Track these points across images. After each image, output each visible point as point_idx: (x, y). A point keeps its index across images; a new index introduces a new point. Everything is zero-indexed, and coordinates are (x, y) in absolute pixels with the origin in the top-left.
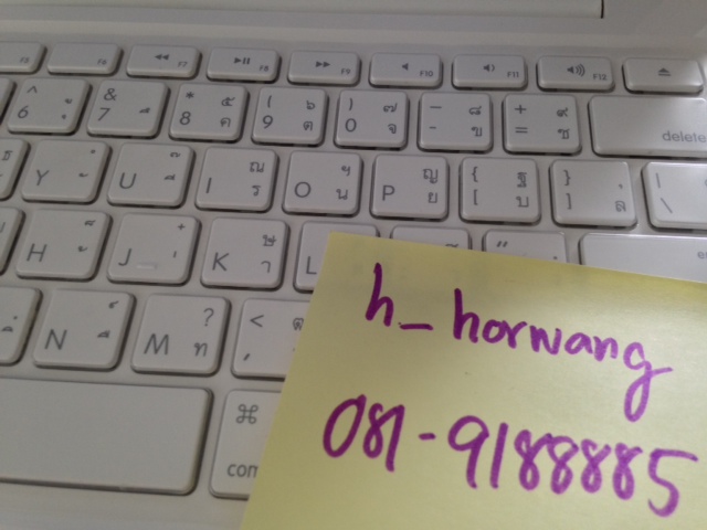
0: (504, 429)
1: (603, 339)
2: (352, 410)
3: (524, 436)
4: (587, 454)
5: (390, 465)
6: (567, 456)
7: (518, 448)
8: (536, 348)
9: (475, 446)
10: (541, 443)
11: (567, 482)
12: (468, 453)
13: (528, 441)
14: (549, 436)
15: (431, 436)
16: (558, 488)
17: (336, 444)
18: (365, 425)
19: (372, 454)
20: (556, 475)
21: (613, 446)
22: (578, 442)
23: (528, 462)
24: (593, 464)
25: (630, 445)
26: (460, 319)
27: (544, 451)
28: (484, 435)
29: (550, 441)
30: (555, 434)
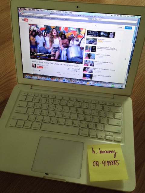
1: (112, 151)
2: (94, 162)
3: (107, 161)
5: (99, 166)
6: (111, 162)
8: (107, 153)
12: (104, 164)
15: (101, 163)
16: (110, 165)
17: (94, 165)
19: (97, 165)
21: (114, 161)
26: (100, 151)
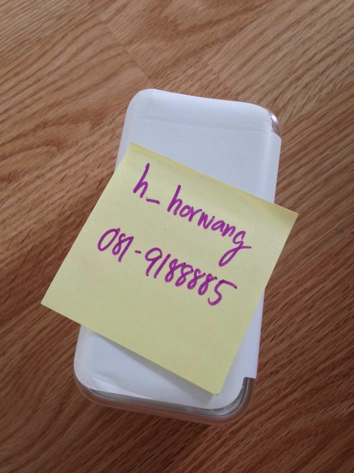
0: (169, 256)
1: (230, 226)
2: (113, 233)
4: (195, 274)
5: (120, 259)
6: (187, 273)
7: (170, 265)
8: (199, 224)
9: (154, 260)
10: (180, 265)
11: (182, 283)
12: (151, 262)
13: (175, 264)
14: (185, 263)
15: (140, 252)
16: (178, 284)
17: (103, 246)
18: (116, 241)
19: (115, 253)
20: (179, 279)
21: (207, 274)
22: (194, 269)
23: (172, 272)
24: (196, 279)
25: (214, 276)
26: (174, 202)
27: (180, 269)
28: (160, 257)
29: (184, 265)
30: (187, 264)
